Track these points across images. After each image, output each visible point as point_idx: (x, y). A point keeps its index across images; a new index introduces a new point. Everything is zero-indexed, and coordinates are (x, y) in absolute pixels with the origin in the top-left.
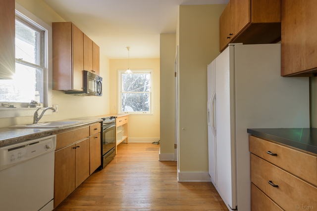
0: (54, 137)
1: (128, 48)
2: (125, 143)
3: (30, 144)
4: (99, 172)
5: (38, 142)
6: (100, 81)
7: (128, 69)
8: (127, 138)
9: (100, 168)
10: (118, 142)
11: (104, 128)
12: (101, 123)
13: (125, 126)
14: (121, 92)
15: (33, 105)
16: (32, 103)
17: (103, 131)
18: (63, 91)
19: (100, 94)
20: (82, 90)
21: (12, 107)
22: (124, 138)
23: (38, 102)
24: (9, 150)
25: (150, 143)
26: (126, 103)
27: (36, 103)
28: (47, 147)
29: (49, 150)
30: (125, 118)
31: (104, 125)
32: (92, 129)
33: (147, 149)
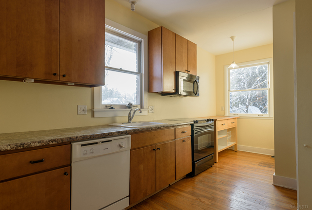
0: (128, 137)
1: (232, 38)
2: (233, 151)
3: (103, 142)
4: (190, 179)
5: (111, 141)
6: (196, 81)
7: (233, 63)
8: (236, 145)
9: (191, 175)
10: (220, 148)
11: (195, 132)
12: (192, 125)
13: (232, 131)
14: (229, 90)
15: (130, 106)
16: (129, 105)
17: (195, 135)
18: (157, 93)
19: (196, 94)
20: (173, 91)
21: (112, 108)
22: (230, 144)
23: (134, 103)
24: (82, 145)
25: (269, 156)
26: (249, 104)
27: (131, 104)
28: (121, 147)
29: (122, 149)
30: (233, 121)
31: (195, 127)
32: (178, 132)
33: (260, 164)
